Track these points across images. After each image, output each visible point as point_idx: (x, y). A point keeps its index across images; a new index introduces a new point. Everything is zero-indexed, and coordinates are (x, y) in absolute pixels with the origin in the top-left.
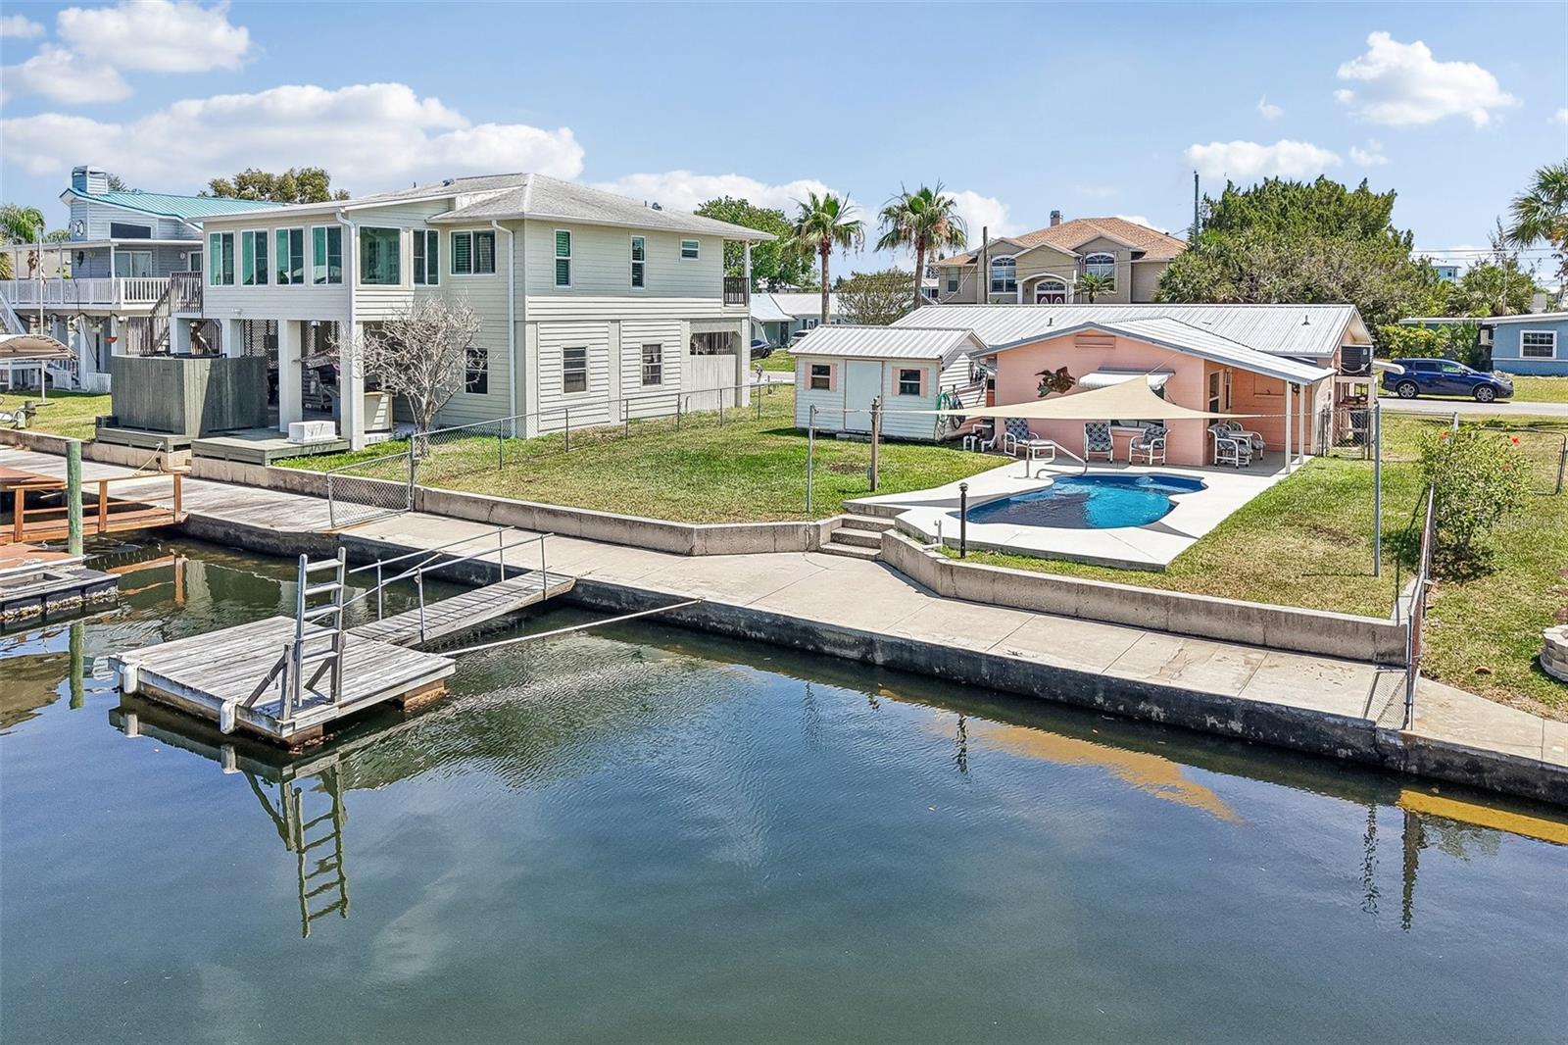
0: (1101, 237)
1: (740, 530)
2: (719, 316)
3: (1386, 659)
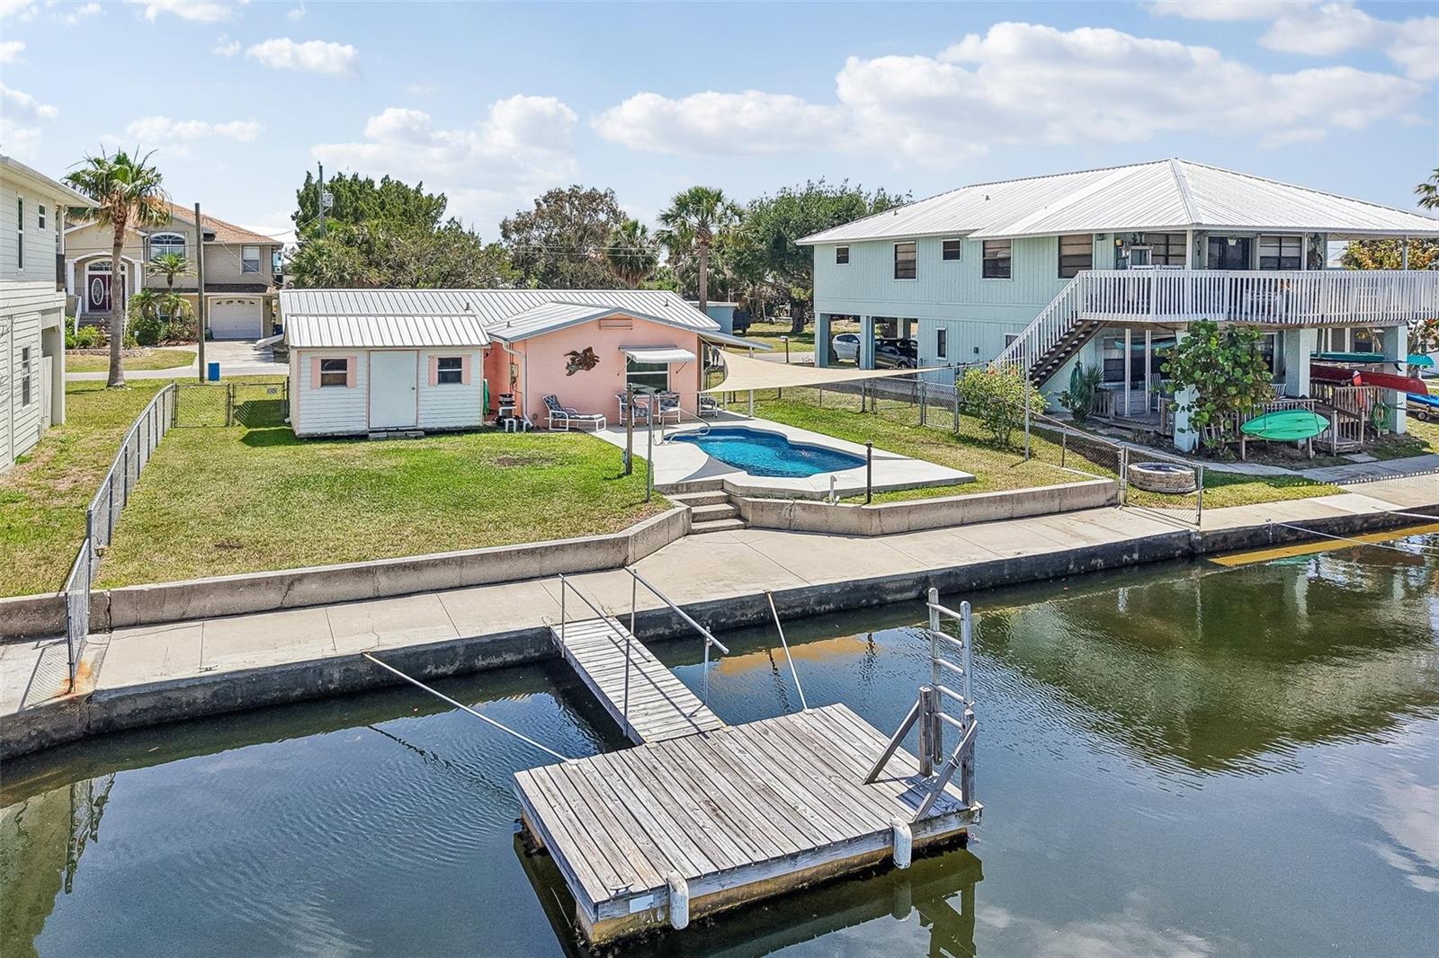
2: (53, 305)
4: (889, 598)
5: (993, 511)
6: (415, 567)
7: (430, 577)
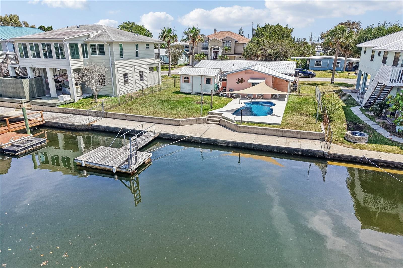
0: (228, 37)
1: (190, 120)
2: (154, 63)
3: (321, 139)
4: (219, 144)
5: (275, 133)
6: (144, 117)
7: (146, 120)
